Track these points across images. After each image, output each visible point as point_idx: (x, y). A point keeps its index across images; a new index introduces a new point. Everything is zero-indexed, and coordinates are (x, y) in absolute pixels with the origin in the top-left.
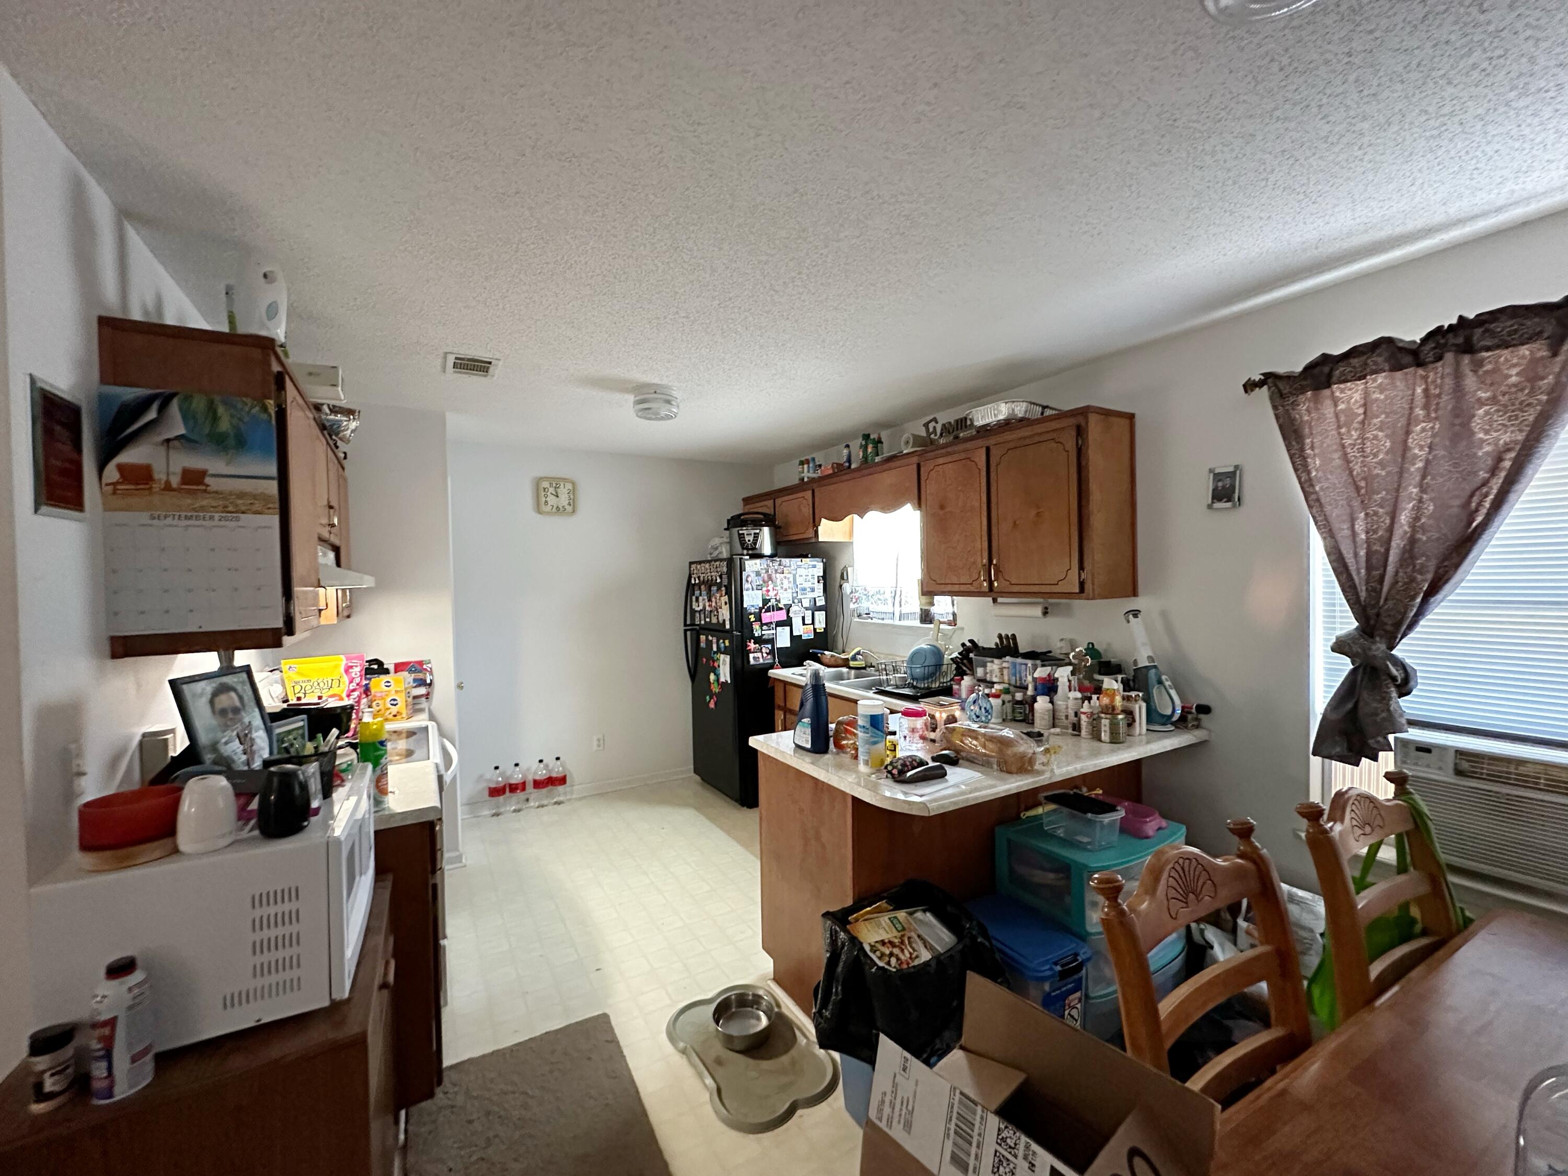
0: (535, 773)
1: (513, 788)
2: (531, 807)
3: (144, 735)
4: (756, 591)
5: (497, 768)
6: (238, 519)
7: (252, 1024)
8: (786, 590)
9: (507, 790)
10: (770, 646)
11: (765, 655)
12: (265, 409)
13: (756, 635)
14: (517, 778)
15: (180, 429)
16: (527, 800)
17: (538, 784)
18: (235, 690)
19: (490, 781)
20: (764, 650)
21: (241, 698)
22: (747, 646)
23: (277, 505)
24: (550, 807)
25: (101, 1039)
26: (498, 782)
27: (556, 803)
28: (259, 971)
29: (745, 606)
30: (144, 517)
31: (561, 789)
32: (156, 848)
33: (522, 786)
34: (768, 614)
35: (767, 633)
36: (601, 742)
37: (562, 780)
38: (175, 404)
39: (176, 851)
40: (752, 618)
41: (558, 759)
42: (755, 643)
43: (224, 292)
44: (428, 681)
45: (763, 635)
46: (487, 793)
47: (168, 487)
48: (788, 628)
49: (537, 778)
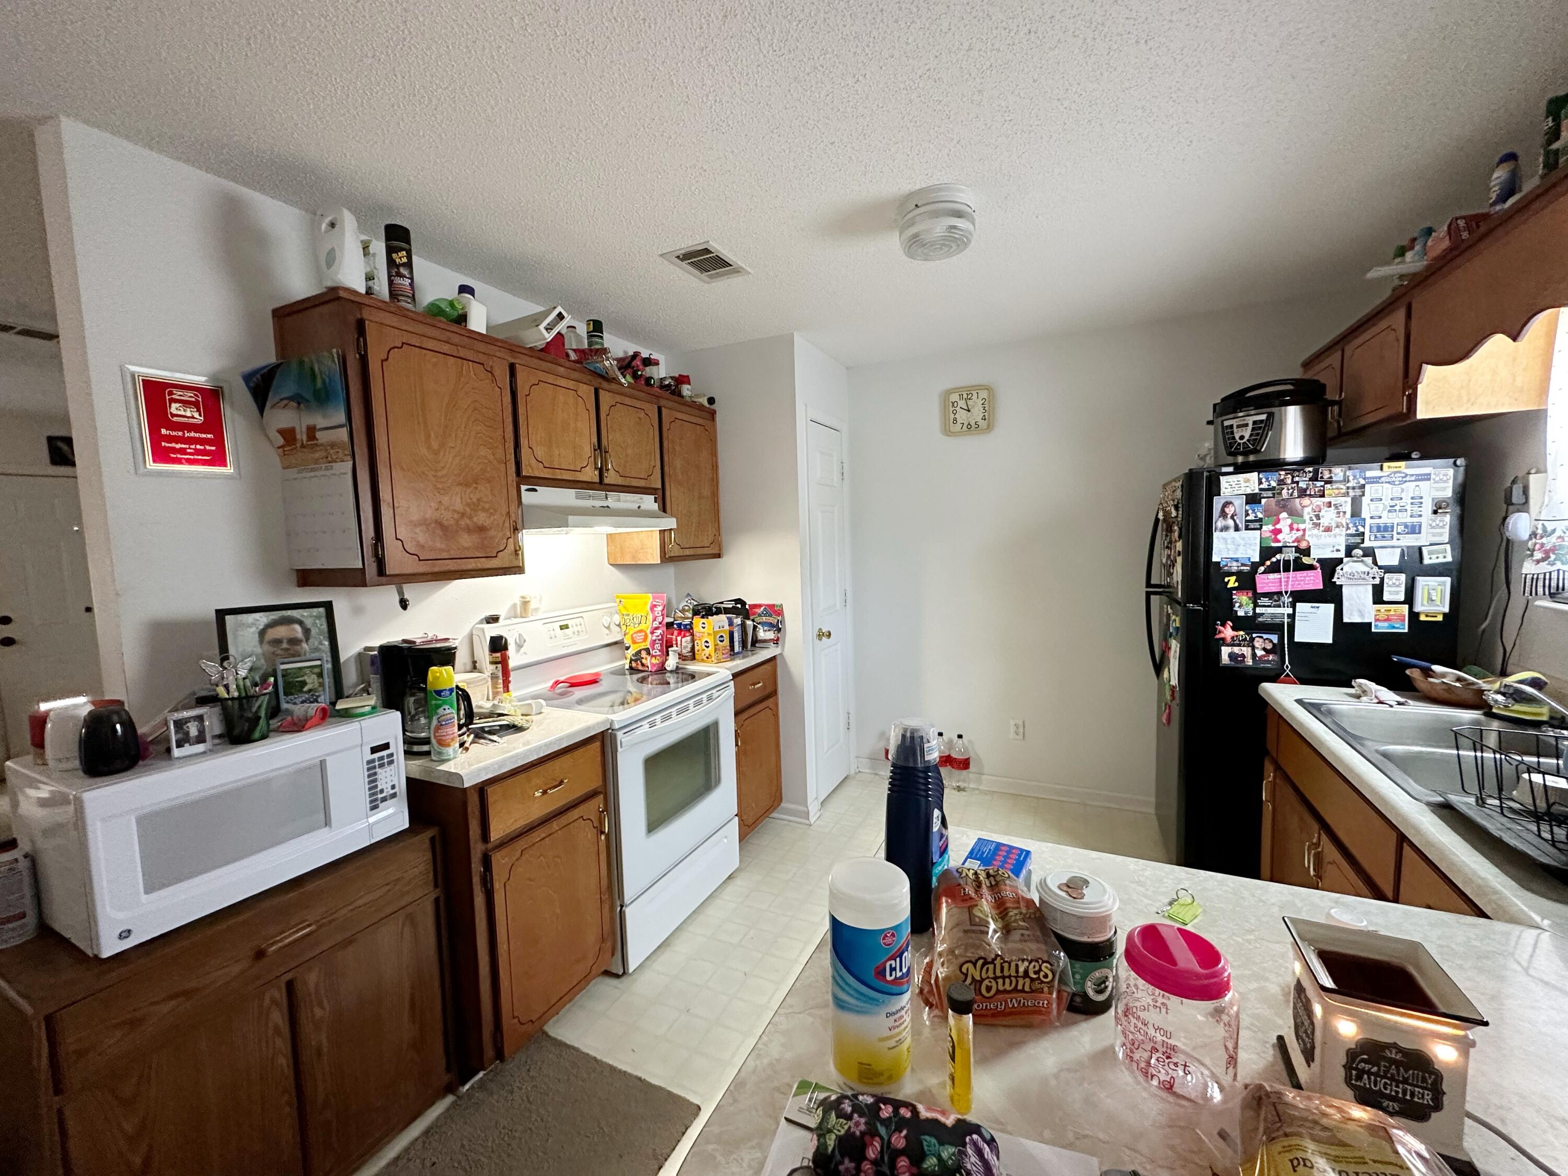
4: (1244, 533)
8: (1328, 529)
10: (1275, 638)
11: (1259, 653)
12: (333, 358)
13: (1241, 613)
20: (1258, 643)
22: (1215, 631)
23: (350, 452)
29: (1215, 558)
30: (295, 471)
31: (964, 773)
34: (1272, 576)
35: (1268, 611)
37: (967, 763)
40: (1232, 582)
41: (959, 736)
42: (1234, 628)
45: (1256, 615)
47: (302, 445)
48: (1330, 608)
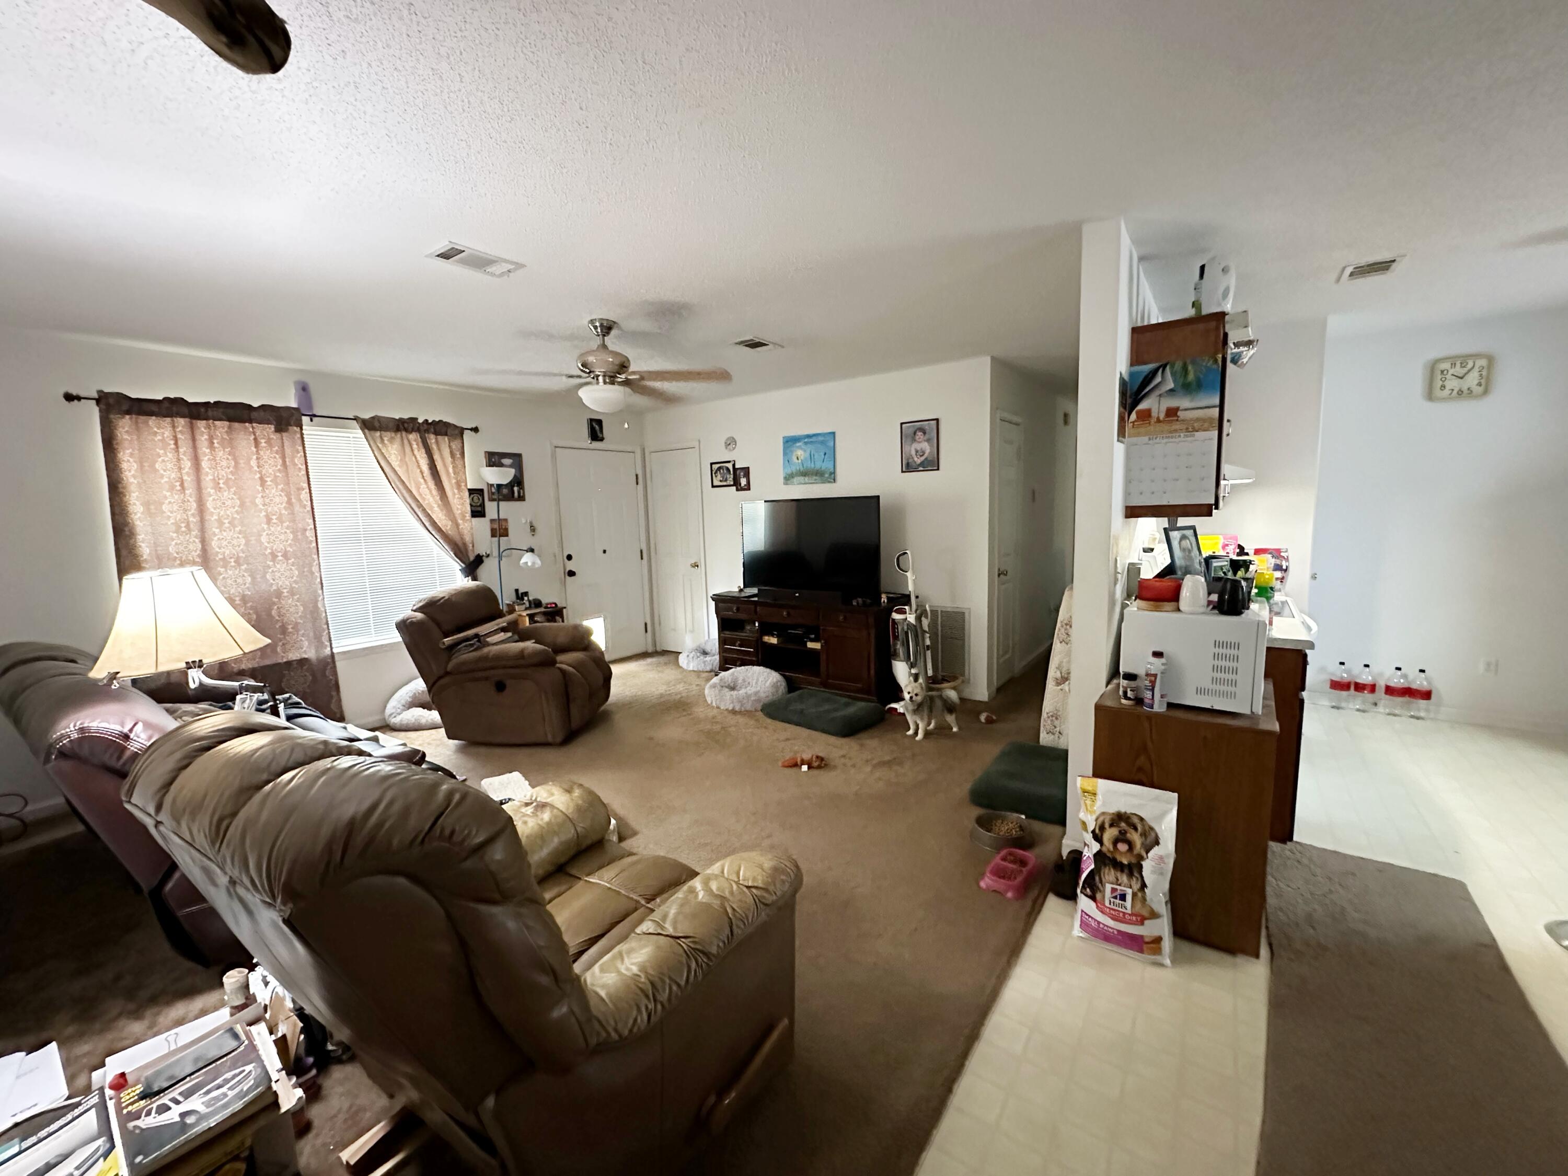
0: (1389, 679)
1: (1359, 687)
2: (1379, 712)
3: (1129, 564)
5: (1342, 663)
6: (1193, 436)
7: (1208, 706)
9: (1352, 687)
12: (1216, 361)
14: (1365, 678)
15: (1171, 385)
16: (1376, 704)
17: (1390, 690)
18: (1189, 539)
19: (1332, 674)
21: (1191, 544)
23: (1217, 425)
24: (1404, 718)
25: (1151, 681)
26: (1342, 677)
27: (1412, 717)
28: (1215, 681)
30: (1146, 439)
31: (1423, 703)
32: (1170, 605)
33: (1373, 688)
36: (1493, 667)
37: (1427, 695)
38: (1168, 367)
39: (1178, 610)
41: (1422, 671)
43: (1193, 287)
44: (1284, 567)
46: (1328, 685)
47: (1158, 421)
49: (1392, 684)
